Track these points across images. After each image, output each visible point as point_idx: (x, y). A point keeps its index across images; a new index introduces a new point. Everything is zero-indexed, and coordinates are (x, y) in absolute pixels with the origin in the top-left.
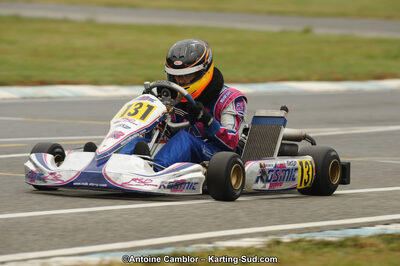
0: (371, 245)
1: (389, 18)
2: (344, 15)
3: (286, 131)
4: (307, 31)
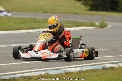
0: (19, 80)
1: (21, 11)
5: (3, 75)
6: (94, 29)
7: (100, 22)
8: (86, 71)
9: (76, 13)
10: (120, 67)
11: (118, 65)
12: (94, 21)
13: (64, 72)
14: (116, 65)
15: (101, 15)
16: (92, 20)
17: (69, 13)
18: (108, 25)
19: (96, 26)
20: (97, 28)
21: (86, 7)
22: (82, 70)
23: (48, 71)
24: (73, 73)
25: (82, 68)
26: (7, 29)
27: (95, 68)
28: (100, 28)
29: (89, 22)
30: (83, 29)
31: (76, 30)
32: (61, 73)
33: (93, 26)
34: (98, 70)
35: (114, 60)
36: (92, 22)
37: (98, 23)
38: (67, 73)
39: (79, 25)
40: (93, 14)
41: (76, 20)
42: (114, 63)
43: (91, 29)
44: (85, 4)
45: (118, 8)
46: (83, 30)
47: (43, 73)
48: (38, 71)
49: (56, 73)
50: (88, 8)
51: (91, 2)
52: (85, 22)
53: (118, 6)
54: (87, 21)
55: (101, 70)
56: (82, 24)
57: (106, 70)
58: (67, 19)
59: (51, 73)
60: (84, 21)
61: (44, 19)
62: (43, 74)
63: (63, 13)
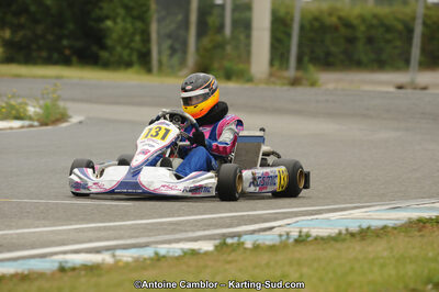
3: (265, 148)
6: (22, 127)
7: (42, 102)
10: (121, 264)
11: (114, 256)
12: (20, 100)
14: (106, 258)
15: (43, 77)
16: (14, 96)
18: (70, 113)
19: (30, 118)
20: (31, 126)
27: (29, 270)
28: (44, 124)
29: (4, 105)
33: (18, 118)
34: (41, 275)
35: (99, 240)
36: (13, 102)
37: (34, 107)
40: (18, 76)
42: (97, 251)
43: (11, 128)
45: (104, 54)
51: (7, 34)
53: (103, 47)
55: (53, 274)
57: (70, 274)
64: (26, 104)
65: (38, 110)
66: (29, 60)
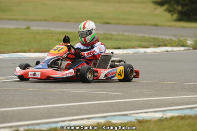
1: (67, 21)
2: (46, 20)
4: (28, 28)
5: (38, 124)
6: (185, 50)
7: (194, 39)
8: (172, 118)
9: (156, 25)
12: (184, 38)
13: (136, 119)
15: (196, 28)
16: (182, 36)
17: (145, 25)
19: (188, 46)
20: (189, 50)
21: (172, 15)
22: (165, 116)
23: (109, 118)
24: (150, 121)
25: (164, 113)
26: (44, 50)
27: (185, 114)
28: (194, 49)
29: (177, 40)
30: (167, 51)
31: (155, 52)
32: (131, 122)
33: (183, 46)
34: (190, 117)
36: (181, 39)
37: (190, 41)
38: (140, 122)
39: (160, 44)
40: (184, 27)
41: (156, 37)
43: (180, 51)
44: (170, 11)
46: (166, 53)
47: (102, 121)
48: (94, 118)
49: (122, 121)
50: (175, 16)
51: (180, 8)
52: (171, 40)
54: (174, 38)
55: (195, 116)
56: (166, 43)
58: (140, 35)
59: (115, 121)
60: (168, 38)
61: (105, 34)
62: (101, 123)
63: (135, 25)
64: (187, 40)
65: (192, 42)
66: (189, 20)
